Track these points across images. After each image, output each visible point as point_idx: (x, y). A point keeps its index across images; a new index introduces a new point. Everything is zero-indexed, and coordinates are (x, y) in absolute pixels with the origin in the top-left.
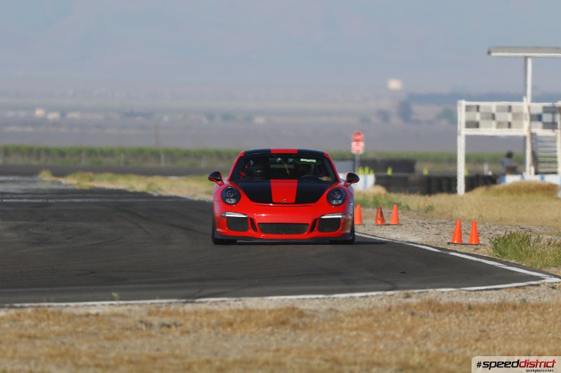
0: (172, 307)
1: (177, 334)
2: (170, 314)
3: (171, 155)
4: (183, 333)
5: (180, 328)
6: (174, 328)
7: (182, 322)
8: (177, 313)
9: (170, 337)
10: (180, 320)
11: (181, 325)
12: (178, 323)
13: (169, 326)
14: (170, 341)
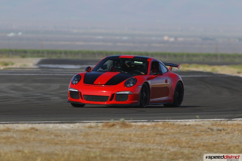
0: (222, 122)
1: (224, 134)
2: (221, 125)
3: (222, 56)
4: (227, 133)
5: (225, 131)
6: (223, 131)
7: (227, 129)
8: (224, 125)
9: (221, 135)
10: (226, 128)
11: (226, 130)
12: (224, 129)
13: (221, 130)
14: (221, 137)
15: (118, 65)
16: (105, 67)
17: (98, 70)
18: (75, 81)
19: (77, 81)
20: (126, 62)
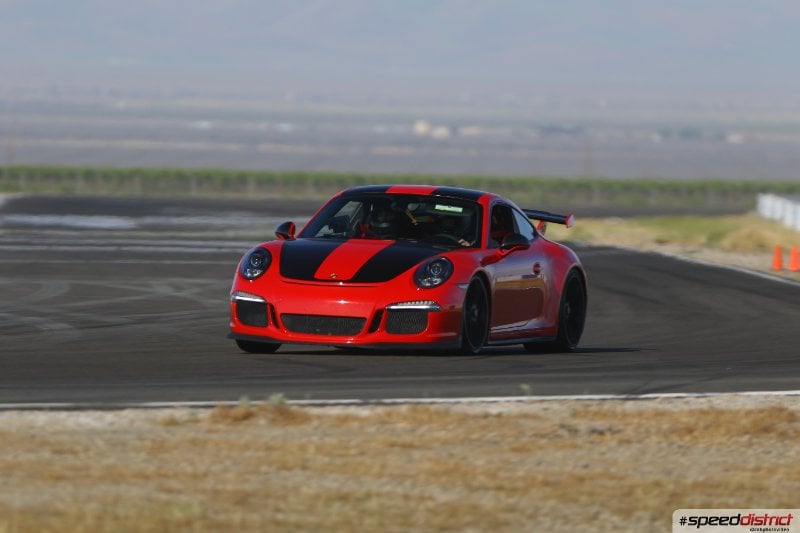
0: (607, 406)
1: (613, 444)
2: (604, 415)
3: (608, 188)
4: (622, 442)
5: (617, 436)
6: (608, 436)
7: (621, 427)
8: (613, 415)
9: (604, 449)
10: (618, 424)
11: (619, 431)
12: (614, 429)
13: (601, 433)
14: (603, 454)
15: (380, 218)
16: (339, 225)
17: (318, 235)
18: (252, 268)
19: (258, 268)
20: (410, 206)
